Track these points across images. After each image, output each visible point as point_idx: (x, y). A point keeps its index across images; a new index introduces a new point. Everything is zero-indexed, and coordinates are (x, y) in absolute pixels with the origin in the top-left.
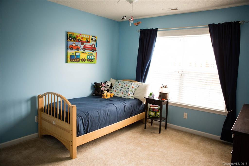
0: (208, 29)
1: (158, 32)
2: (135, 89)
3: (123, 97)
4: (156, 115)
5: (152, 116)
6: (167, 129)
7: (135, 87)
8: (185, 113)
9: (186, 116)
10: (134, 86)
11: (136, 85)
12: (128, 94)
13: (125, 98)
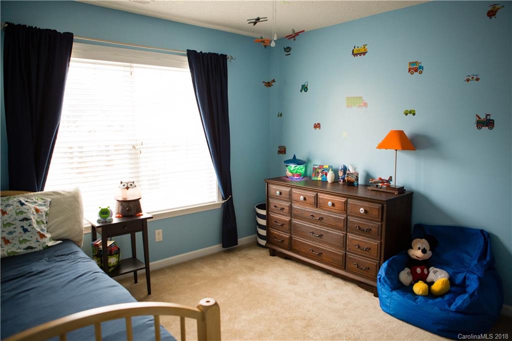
0: (186, 59)
1: (75, 45)
2: (47, 214)
3: (21, 251)
4: (119, 260)
5: (113, 266)
6: (138, 281)
7: (45, 209)
8: (157, 231)
9: (161, 235)
10: (38, 208)
11: (40, 203)
12: (38, 236)
13: (34, 250)
